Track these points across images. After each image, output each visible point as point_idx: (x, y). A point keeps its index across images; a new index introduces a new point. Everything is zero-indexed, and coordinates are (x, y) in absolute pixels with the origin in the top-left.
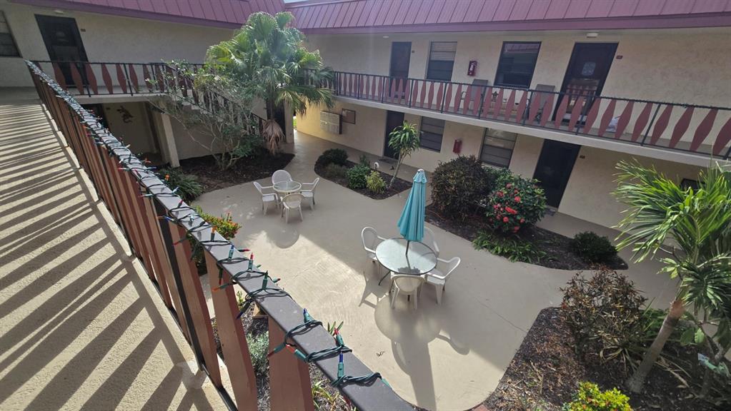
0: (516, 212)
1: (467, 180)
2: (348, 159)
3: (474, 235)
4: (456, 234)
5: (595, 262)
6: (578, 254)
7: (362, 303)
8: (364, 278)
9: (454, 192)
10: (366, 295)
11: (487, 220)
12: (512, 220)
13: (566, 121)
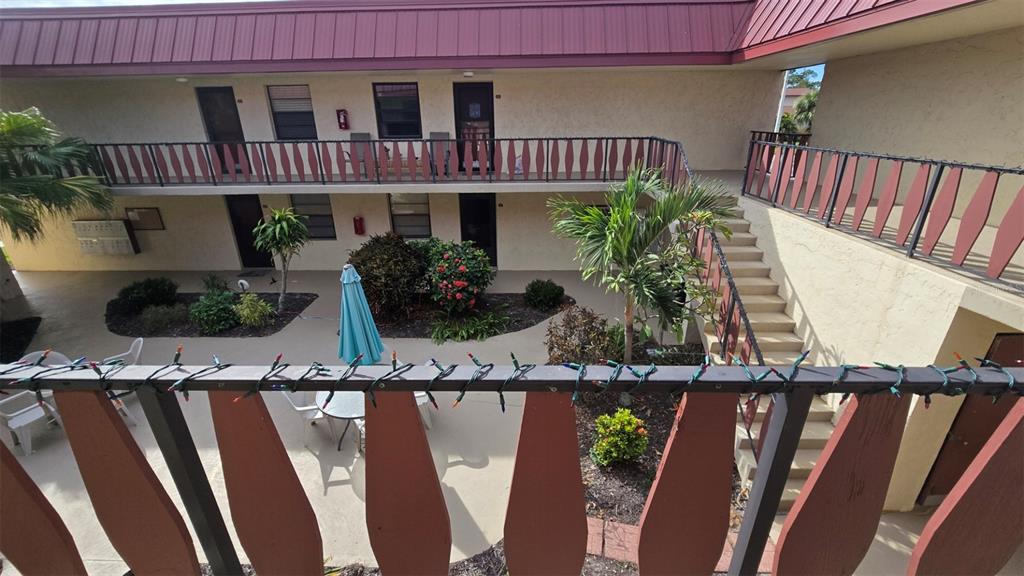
0: (466, 284)
1: (396, 263)
2: (179, 291)
3: (428, 330)
4: (407, 336)
5: (550, 307)
6: (535, 307)
7: (326, 489)
8: (310, 454)
9: (386, 285)
10: (326, 473)
11: (436, 305)
12: (465, 294)
13: (476, 170)
